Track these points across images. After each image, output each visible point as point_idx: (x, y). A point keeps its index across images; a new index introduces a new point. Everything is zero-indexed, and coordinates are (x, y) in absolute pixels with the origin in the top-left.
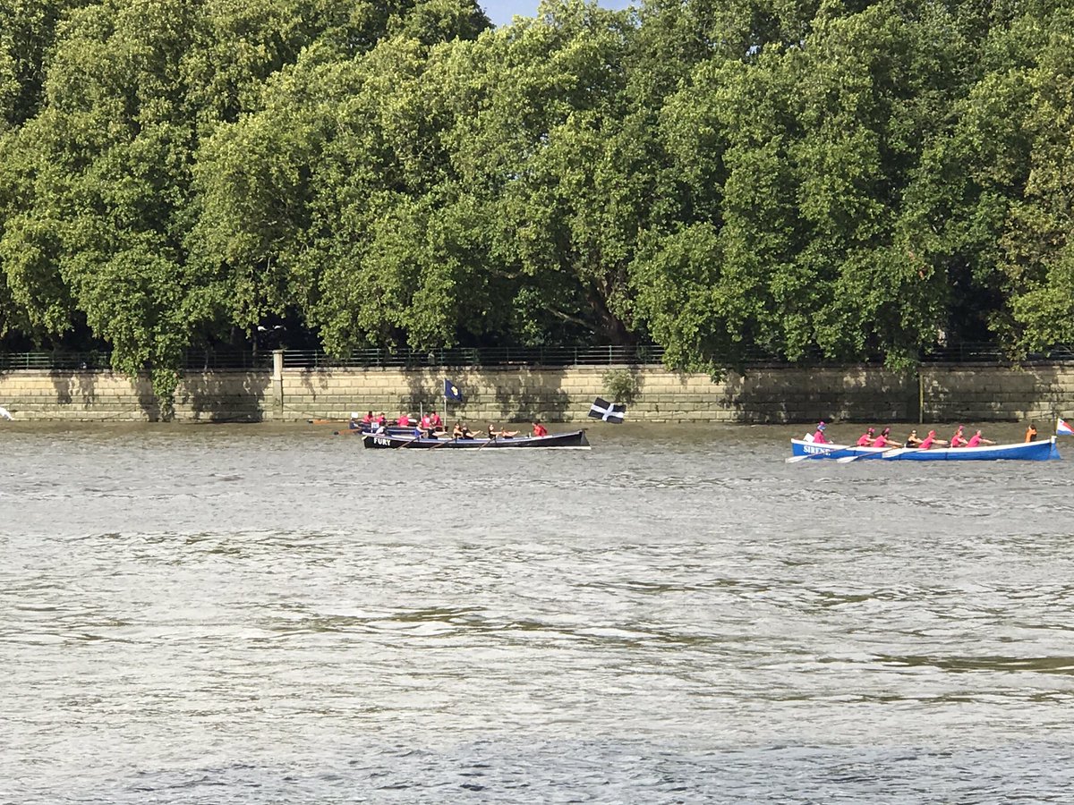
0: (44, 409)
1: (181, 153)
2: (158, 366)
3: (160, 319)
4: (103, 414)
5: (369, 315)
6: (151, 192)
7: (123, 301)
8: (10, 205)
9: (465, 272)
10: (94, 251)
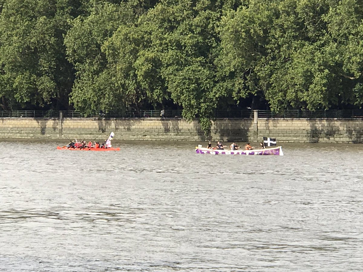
0: (158, 135)
1: (215, 23)
2: (202, 117)
3: (203, 96)
4: (182, 137)
5: (290, 95)
6: (202, 41)
7: (187, 88)
8: (141, 46)
9: (332, 77)
10: (176, 66)
